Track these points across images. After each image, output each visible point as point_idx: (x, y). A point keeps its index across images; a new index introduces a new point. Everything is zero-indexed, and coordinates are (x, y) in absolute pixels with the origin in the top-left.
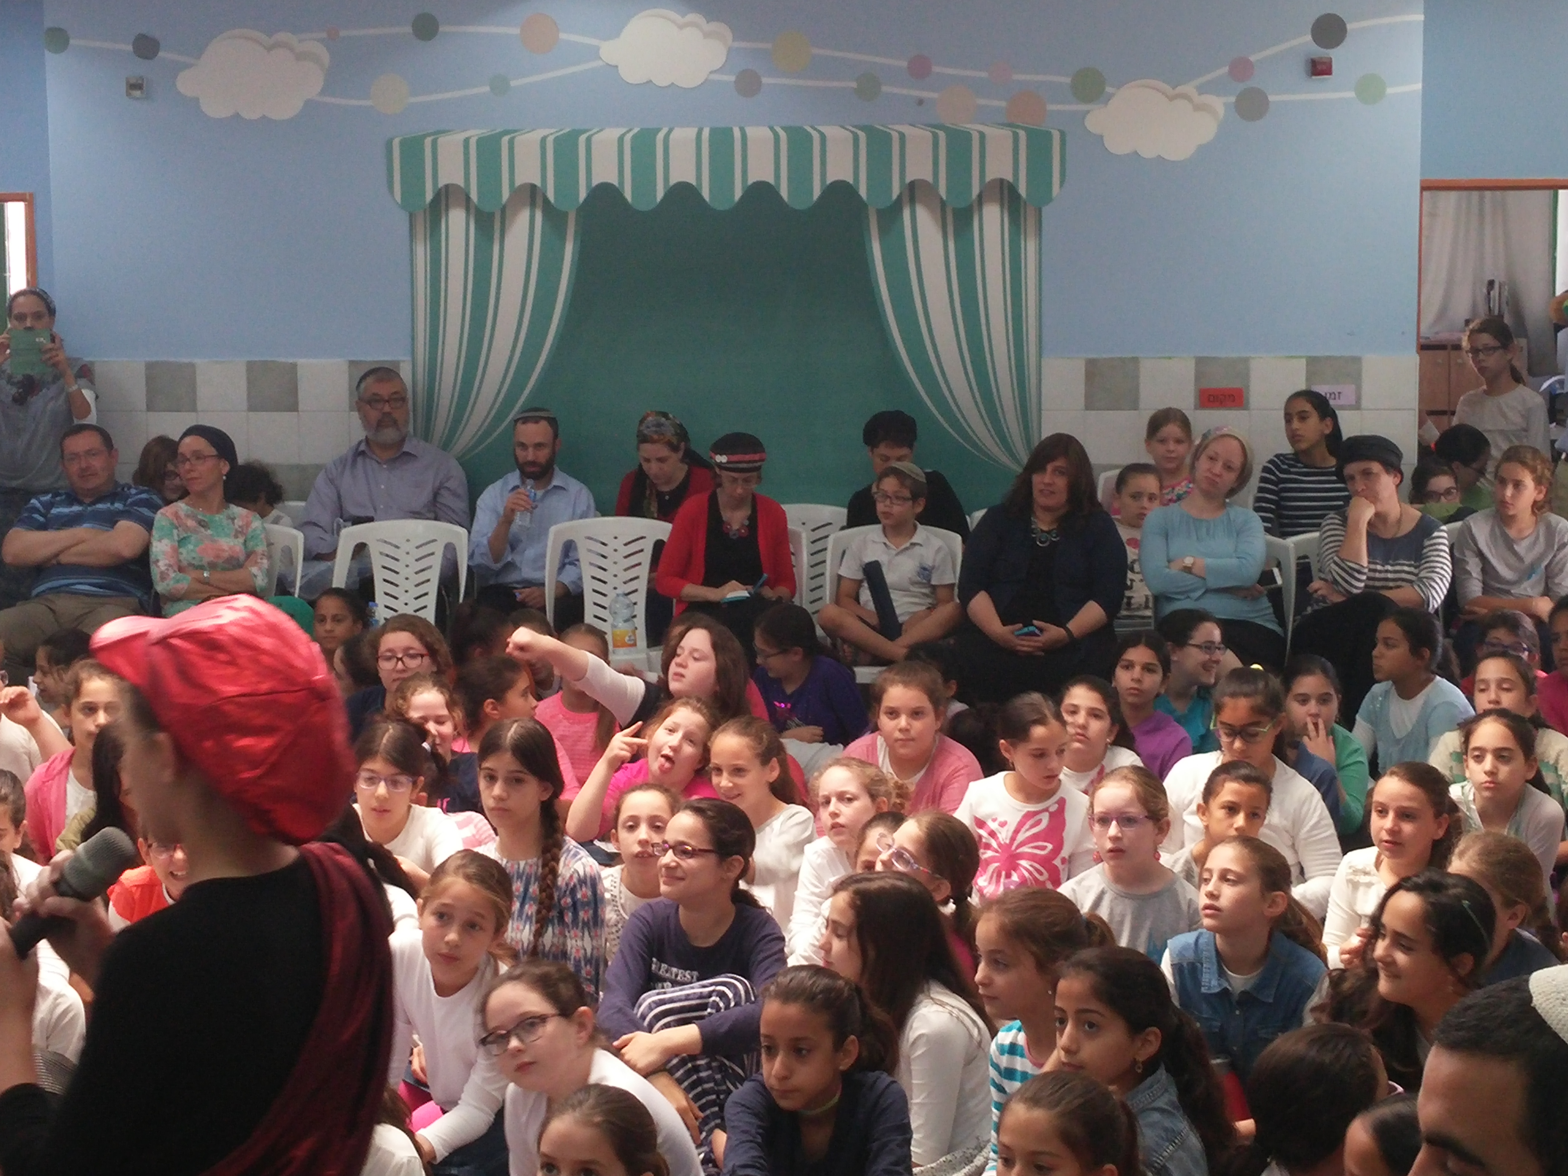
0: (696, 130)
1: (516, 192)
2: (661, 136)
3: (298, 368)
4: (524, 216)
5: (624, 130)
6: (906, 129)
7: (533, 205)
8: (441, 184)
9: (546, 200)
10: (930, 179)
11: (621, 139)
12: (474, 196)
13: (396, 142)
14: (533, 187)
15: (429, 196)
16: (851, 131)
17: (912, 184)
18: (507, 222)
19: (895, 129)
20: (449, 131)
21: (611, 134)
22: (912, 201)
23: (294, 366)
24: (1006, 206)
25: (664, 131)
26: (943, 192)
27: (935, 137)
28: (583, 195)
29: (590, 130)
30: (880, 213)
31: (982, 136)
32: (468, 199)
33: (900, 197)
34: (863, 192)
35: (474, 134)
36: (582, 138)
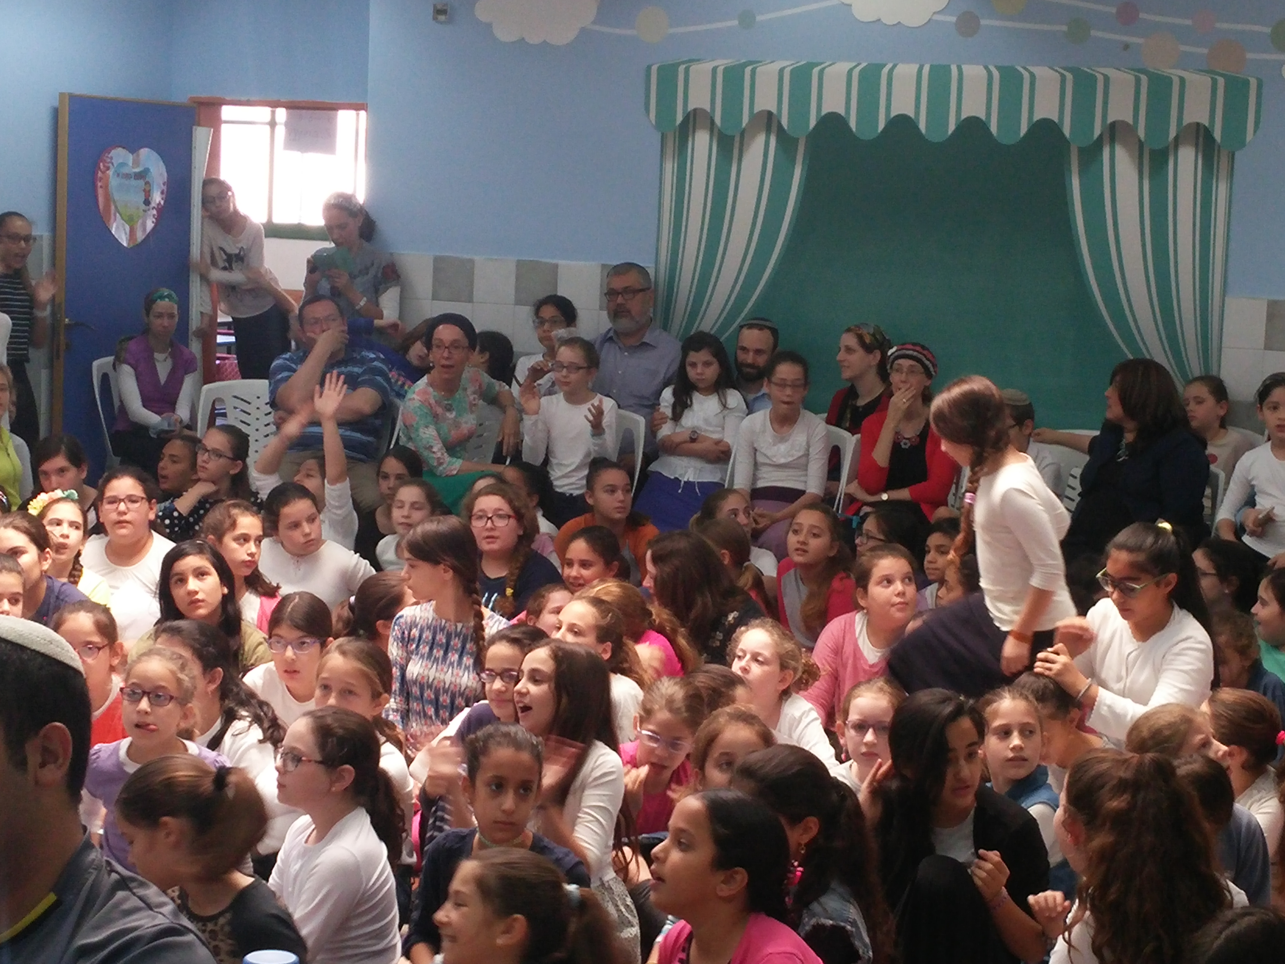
0: (918, 66)
1: (754, 117)
2: (885, 70)
3: (560, 270)
4: (760, 139)
5: (854, 64)
6: (1111, 72)
7: (768, 131)
8: (690, 107)
9: (780, 126)
10: (1130, 121)
11: (850, 72)
12: (718, 121)
13: (654, 68)
14: (770, 114)
15: (679, 118)
16: (1059, 73)
17: (1113, 125)
18: (745, 146)
19: (1099, 72)
20: (698, 60)
21: (843, 67)
22: (1112, 141)
23: (556, 266)
24: (1201, 148)
25: (889, 66)
26: (1141, 133)
27: (1138, 81)
28: (813, 123)
29: (822, 63)
30: (1081, 151)
31: (1182, 80)
32: (712, 122)
33: (1101, 136)
34: (1067, 131)
35: (722, 63)
36: (816, 70)
